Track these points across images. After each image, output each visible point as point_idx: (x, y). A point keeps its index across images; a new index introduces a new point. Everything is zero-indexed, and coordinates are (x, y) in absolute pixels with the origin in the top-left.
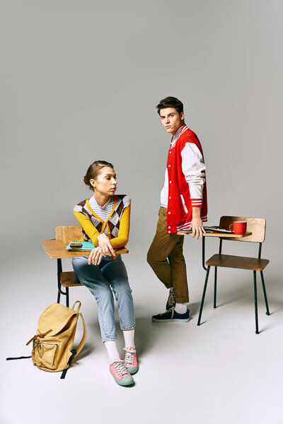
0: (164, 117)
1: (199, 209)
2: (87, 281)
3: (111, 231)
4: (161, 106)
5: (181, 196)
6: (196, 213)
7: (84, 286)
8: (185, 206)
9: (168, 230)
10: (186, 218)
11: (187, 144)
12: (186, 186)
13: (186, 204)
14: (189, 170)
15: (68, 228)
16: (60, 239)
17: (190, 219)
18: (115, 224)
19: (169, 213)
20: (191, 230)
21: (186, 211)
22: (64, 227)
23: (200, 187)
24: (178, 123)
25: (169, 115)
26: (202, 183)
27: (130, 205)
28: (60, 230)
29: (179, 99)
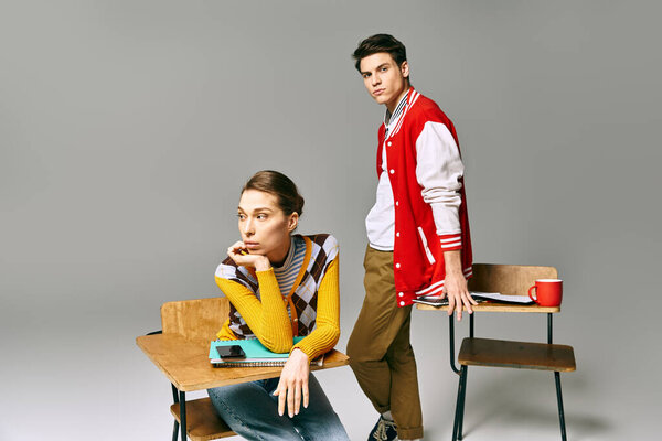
0: (369, 74)
1: (457, 254)
2: (250, 426)
3: (299, 314)
4: (361, 53)
5: (420, 229)
6: (452, 262)
7: (239, 437)
8: (427, 250)
9: (400, 299)
10: (432, 273)
11: (429, 125)
12: (427, 210)
13: (429, 245)
14: (434, 177)
15: (188, 305)
16: (173, 330)
17: (442, 276)
18: (307, 299)
19: (398, 266)
20: (446, 299)
21: (432, 260)
22: (179, 304)
23: (455, 210)
24: (398, 85)
25: (379, 69)
26: (459, 202)
27: (337, 257)
28: (172, 310)
29: (397, 37)
